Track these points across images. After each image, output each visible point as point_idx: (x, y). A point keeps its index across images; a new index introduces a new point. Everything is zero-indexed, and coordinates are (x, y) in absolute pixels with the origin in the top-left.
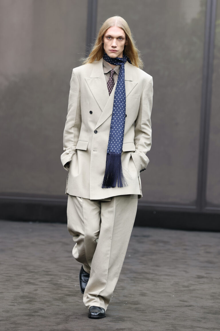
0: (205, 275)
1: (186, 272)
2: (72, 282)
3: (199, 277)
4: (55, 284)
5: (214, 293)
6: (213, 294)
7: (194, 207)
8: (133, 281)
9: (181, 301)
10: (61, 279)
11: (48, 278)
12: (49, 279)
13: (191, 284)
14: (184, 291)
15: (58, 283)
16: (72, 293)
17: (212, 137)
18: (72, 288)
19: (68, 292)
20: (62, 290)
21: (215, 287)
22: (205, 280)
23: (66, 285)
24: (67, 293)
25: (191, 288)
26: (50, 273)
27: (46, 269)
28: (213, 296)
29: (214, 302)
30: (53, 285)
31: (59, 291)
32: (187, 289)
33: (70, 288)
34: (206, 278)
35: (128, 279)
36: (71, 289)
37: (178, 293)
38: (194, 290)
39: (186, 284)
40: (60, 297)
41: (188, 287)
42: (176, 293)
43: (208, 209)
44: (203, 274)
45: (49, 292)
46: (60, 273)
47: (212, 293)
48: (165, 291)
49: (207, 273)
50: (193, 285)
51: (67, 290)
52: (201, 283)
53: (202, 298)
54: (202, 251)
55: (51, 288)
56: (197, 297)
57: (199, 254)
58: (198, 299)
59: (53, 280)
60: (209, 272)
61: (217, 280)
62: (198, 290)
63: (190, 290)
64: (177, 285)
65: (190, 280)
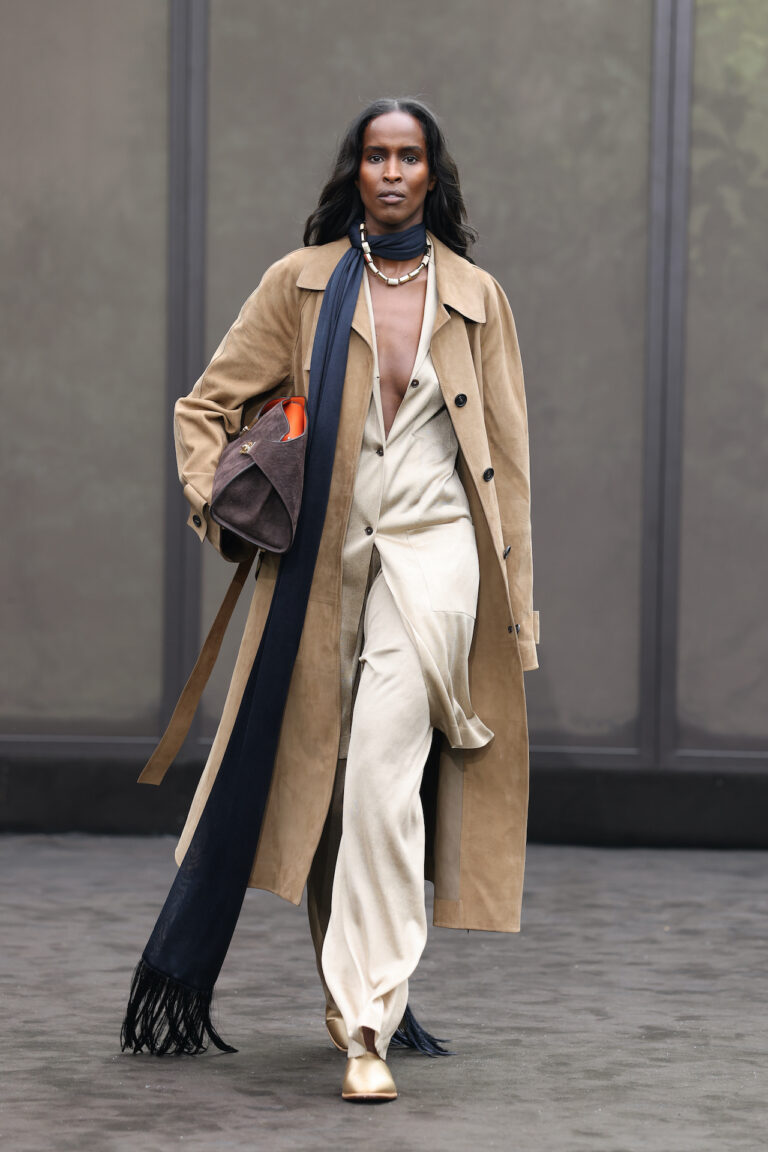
0: (679, 1026)
1: (599, 1013)
2: (131, 1070)
3: (654, 1034)
4: (63, 1084)
5: (714, 1097)
6: (709, 1103)
7: (632, 751)
9: (577, 1132)
10: (88, 1062)
11: (34, 1059)
12: (40, 1064)
13: (621, 1064)
14: (593, 1091)
15: (75, 1077)
16: (133, 1115)
18: (132, 1097)
19: (116, 1112)
20: (92, 1108)
21: (718, 1074)
22: (678, 1045)
23: (107, 1087)
24: (112, 1116)
25: (620, 1080)
26: (40, 1039)
27: (26, 1022)
28: (709, 1110)
29: (713, 1136)
30: (54, 1088)
31: (80, 1113)
32: (604, 1083)
33: (124, 1096)
34: (684, 1035)
36: (129, 1102)
37: (566, 1100)
38: (632, 1086)
39: (599, 1063)
40: (86, 1134)
41: (606, 1074)
42: (557, 1100)
43: (689, 757)
44: (667, 1022)
45: (40, 1116)
46: (81, 1038)
47: (708, 1097)
48: (514, 1096)
49: (683, 1018)
50: (628, 1065)
51: (114, 1107)
52: (661, 1060)
53: (663, 1120)
54: (667, 928)
55: (45, 1102)
56: (643, 1116)
57: (654, 941)
58: (646, 1123)
59: (53, 1067)
60: (692, 1011)
61: (726, 1043)
62: (647, 1086)
63: (616, 1088)
64: (563, 1069)
65: (615, 1048)
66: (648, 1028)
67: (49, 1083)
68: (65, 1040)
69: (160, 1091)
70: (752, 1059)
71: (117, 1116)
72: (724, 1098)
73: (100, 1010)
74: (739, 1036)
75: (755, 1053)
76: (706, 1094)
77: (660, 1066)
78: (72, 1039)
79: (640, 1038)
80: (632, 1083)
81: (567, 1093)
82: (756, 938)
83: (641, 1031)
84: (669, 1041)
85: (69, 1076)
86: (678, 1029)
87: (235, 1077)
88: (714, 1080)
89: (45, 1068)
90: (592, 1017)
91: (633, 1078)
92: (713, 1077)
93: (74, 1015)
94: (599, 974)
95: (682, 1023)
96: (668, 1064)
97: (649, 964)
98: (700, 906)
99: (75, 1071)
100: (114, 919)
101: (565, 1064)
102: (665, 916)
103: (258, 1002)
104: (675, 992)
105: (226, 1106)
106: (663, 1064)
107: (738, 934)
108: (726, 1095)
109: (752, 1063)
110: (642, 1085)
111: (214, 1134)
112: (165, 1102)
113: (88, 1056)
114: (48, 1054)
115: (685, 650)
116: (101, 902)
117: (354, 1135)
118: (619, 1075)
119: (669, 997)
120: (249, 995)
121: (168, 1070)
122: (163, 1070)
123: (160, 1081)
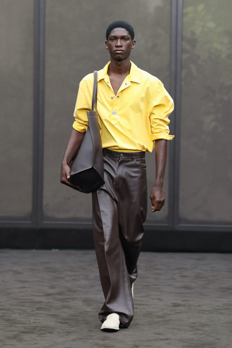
0: (182, 303)
1: (159, 299)
2: (27, 316)
3: (176, 305)
4: (8, 320)
5: (193, 323)
6: (192, 325)
7: (166, 225)
9: (155, 334)
10: (14, 314)
13: (167, 314)
14: (159, 322)
15: (11, 318)
16: (28, 329)
17: (184, 142)
18: (27, 324)
19: (23, 328)
20: (16, 327)
22: (182, 308)
23: (21, 321)
24: (22, 329)
25: (166, 318)
28: (192, 327)
29: (194, 334)
31: (13, 328)
32: (162, 319)
33: (25, 324)
34: (184, 305)
36: (27, 325)
37: (151, 324)
39: (160, 314)
40: (15, 335)
41: (162, 317)
42: (149, 324)
43: (182, 226)
44: (179, 302)
45: (1, 329)
46: (12, 307)
47: (192, 323)
50: (169, 314)
51: (22, 327)
53: (179, 330)
54: (177, 275)
55: (3, 325)
56: (174, 329)
57: (174, 279)
58: (175, 331)
59: (5, 315)
60: (186, 299)
61: (196, 308)
65: (165, 309)
66: (174, 304)
67: (4, 320)
68: (8, 308)
69: (35, 322)
70: (203, 312)
71: (24, 329)
72: (196, 323)
73: (17, 299)
74: (200, 306)
75: (204, 311)
77: (178, 315)
78: (9, 308)
79: (172, 306)
80: (169, 319)
82: (203, 278)
83: (172, 304)
84: (180, 307)
85: (9, 318)
86: (182, 304)
87: (57, 318)
88: (193, 318)
89: (3, 316)
90: (157, 301)
92: (193, 317)
93: (9, 301)
94: (159, 288)
95: (183, 302)
97: (173, 285)
98: (186, 269)
99: (11, 317)
100: (20, 273)
101: (151, 314)
102: (177, 271)
103: (62, 297)
104: (181, 293)
105: (55, 326)
106: (179, 314)
107: (198, 277)
108: (197, 322)
109: (204, 313)
110: (173, 320)
111: (52, 334)
112: (37, 325)
113: (15, 312)
114: (3, 312)
116: (16, 268)
117: (91, 335)
119: (180, 295)
120: (59, 295)
121: (37, 316)
122: (36, 316)
123: (35, 319)
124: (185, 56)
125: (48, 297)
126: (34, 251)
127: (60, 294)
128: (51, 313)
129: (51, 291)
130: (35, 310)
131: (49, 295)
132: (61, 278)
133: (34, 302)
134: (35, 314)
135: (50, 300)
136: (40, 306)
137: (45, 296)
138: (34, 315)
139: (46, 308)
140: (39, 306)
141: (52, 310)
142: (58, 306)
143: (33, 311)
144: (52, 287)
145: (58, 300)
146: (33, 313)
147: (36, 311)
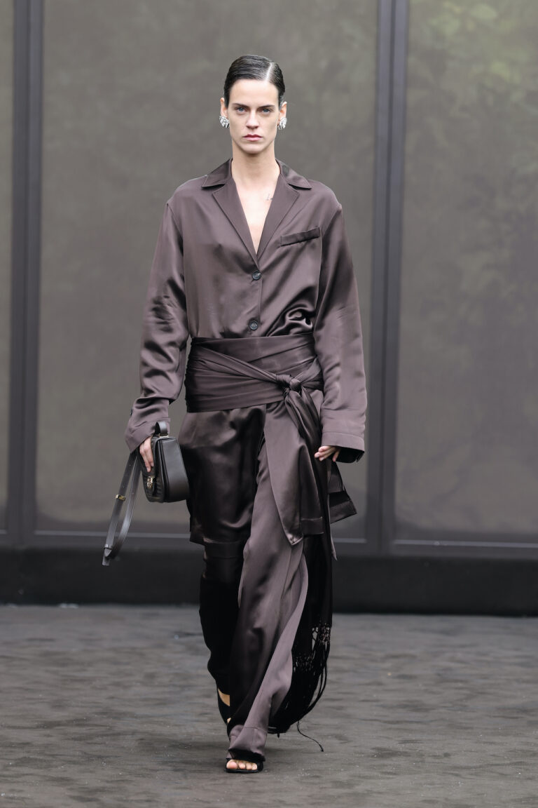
0: (401, 748)
1: (341, 738)
3: (384, 754)
7: (362, 541)
8: (180, 774)
13: (359, 776)
14: (339, 797)
17: (408, 323)
21: (432, 784)
22: (401, 762)
25: (360, 788)
32: (347, 791)
34: (405, 754)
35: (164, 767)
38: (369, 793)
39: (343, 776)
41: (349, 785)
42: (313, 804)
43: (402, 545)
44: (393, 744)
49: (405, 742)
50: (364, 777)
52: (390, 773)
54: (389, 674)
57: (380, 684)
60: (411, 736)
61: (437, 761)
62: (379, 793)
63: (356, 794)
64: (317, 781)
65: (355, 764)
66: (378, 749)
69: (12, 798)
70: (456, 772)
72: (437, 802)
74: (447, 755)
75: (458, 768)
76: (424, 799)
77: (388, 778)
79: (373, 756)
80: (368, 791)
81: (319, 799)
82: (456, 681)
83: (374, 751)
84: (394, 759)
86: (401, 750)
87: (69, 787)
88: (429, 789)
90: (336, 742)
91: (369, 787)
92: (428, 786)
94: (340, 708)
95: (403, 745)
96: (394, 776)
97: (377, 701)
98: (413, 657)
101: (318, 777)
102: (388, 665)
103: (83, 730)
104: (398, 722)
106: (391, 776)
107: (443, 678)
108: (439, 799)
109: (457, 775)
110: (375, 793)
115: (401, 464)
118: (358, 785)
119: (393, 726)
120: (78, 725)
121: (18, 782)
122: (15, 782)
123: (12, 791)
124: (414, 96)
125: (48, 732)
126: (13, 608)
127: (79, 722)
128: (54, 773)
129: (57, 715)
130: (12, 766)
131: (49, 725)
132: (82, 680)
133: (11, 745)
134: (10, 776)
135: (52, 740)
136: (26, 755)
137: (38, 727)
138: (9, 779)
139: (41, 761)
140: (22, 755)
141: (56, 767)
142: (74, 756)
143: (6, 767)
144: (58, 705)
145: (75, 739)
146: (6, 773)
147: (15, 768)
